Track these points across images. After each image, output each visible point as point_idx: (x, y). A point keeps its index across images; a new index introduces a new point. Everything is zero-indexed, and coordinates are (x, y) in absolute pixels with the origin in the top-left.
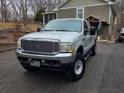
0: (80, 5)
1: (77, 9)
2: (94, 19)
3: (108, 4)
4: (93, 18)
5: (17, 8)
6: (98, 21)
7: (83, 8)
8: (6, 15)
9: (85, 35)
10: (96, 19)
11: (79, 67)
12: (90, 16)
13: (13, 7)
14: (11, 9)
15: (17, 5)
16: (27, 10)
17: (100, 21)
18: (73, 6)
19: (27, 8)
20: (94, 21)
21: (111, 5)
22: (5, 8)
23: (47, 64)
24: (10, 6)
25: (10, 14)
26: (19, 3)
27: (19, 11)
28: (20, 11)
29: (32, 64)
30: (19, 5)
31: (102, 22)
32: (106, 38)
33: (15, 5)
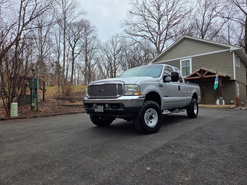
0: (185, 56)
1: (181, 61)
2: (206, 73)
3: (229, 51)
4: (204, 71)
5: (103, 68)
6: (213, 76)
7: (190, 59)
8: (90, 78)
10: (209, 73)
12: (201, 69)
13: (100, 67)
14: (97, 69)
15: (104, 64)
16: (116, 69)
17: (217, 75)
18: (175, 58)
19: (116, 67)
20: (206, 76)
22: (90, 69)
23: (110, 109)
24: (96, 66)
25: (94, 75)
27: (106, 72)
29: (96, 110)
30: (107, 65)
31: (220, 77)
32: (232, 101)
33: (101, 65)
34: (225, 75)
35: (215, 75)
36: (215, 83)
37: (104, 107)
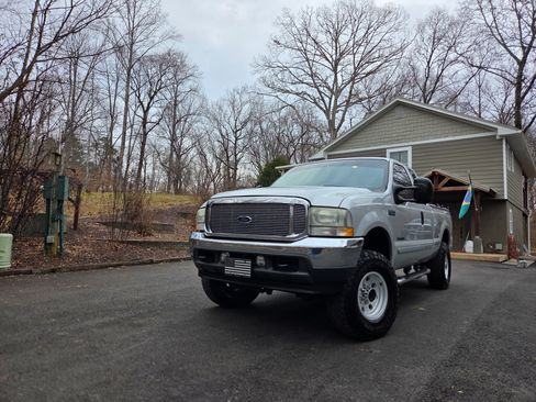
0: (398, 141)
1: (388, 151)
2: (445, 181)
3: (495, 136)
4: (441, 177)
5: (210, 157)
6: (461, 188)
7: (410, 150)
8: (179, 177)
9: (398, 201)
10: (452, 182)
11: (372, 296)
12: (434, 173)
13: (202, 154)
14: (195, 159)
16: (237, 162)
17: (470, 188)
18: (375, 144)
19: (238, 156)
20: (446, 189)
21: (508, 138)
22: (179, 157)
23: (270, 270)
25: (189, 173)
26: (216, 143)
27: (215, 166)
28: (218, 167)
30: (218, 150)
31: (476, 192)
33: (205, 150)
34: (486, 188)
35: (465, 188)
36: (464, 203)
37: (254, 265)
